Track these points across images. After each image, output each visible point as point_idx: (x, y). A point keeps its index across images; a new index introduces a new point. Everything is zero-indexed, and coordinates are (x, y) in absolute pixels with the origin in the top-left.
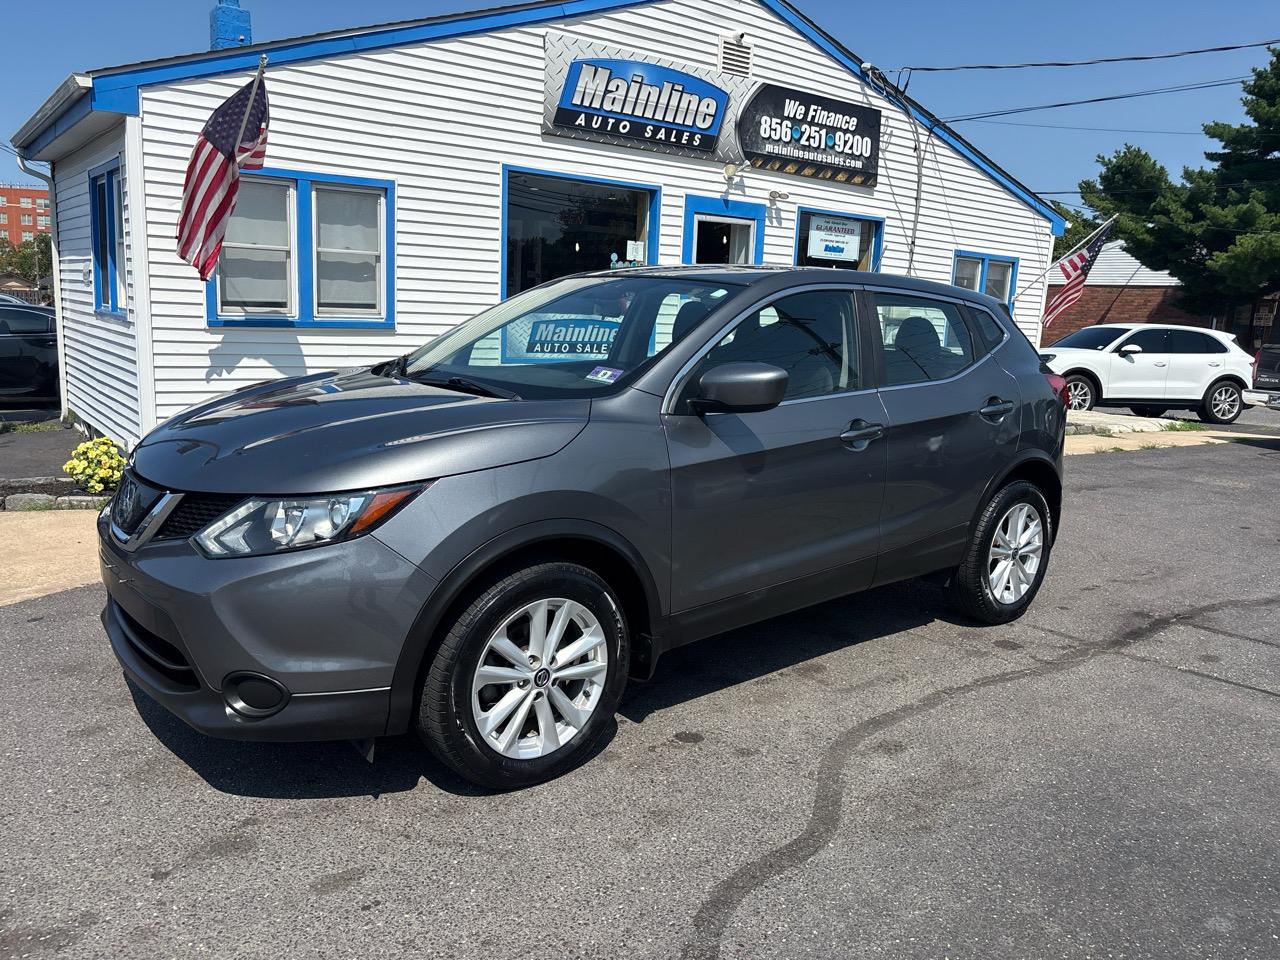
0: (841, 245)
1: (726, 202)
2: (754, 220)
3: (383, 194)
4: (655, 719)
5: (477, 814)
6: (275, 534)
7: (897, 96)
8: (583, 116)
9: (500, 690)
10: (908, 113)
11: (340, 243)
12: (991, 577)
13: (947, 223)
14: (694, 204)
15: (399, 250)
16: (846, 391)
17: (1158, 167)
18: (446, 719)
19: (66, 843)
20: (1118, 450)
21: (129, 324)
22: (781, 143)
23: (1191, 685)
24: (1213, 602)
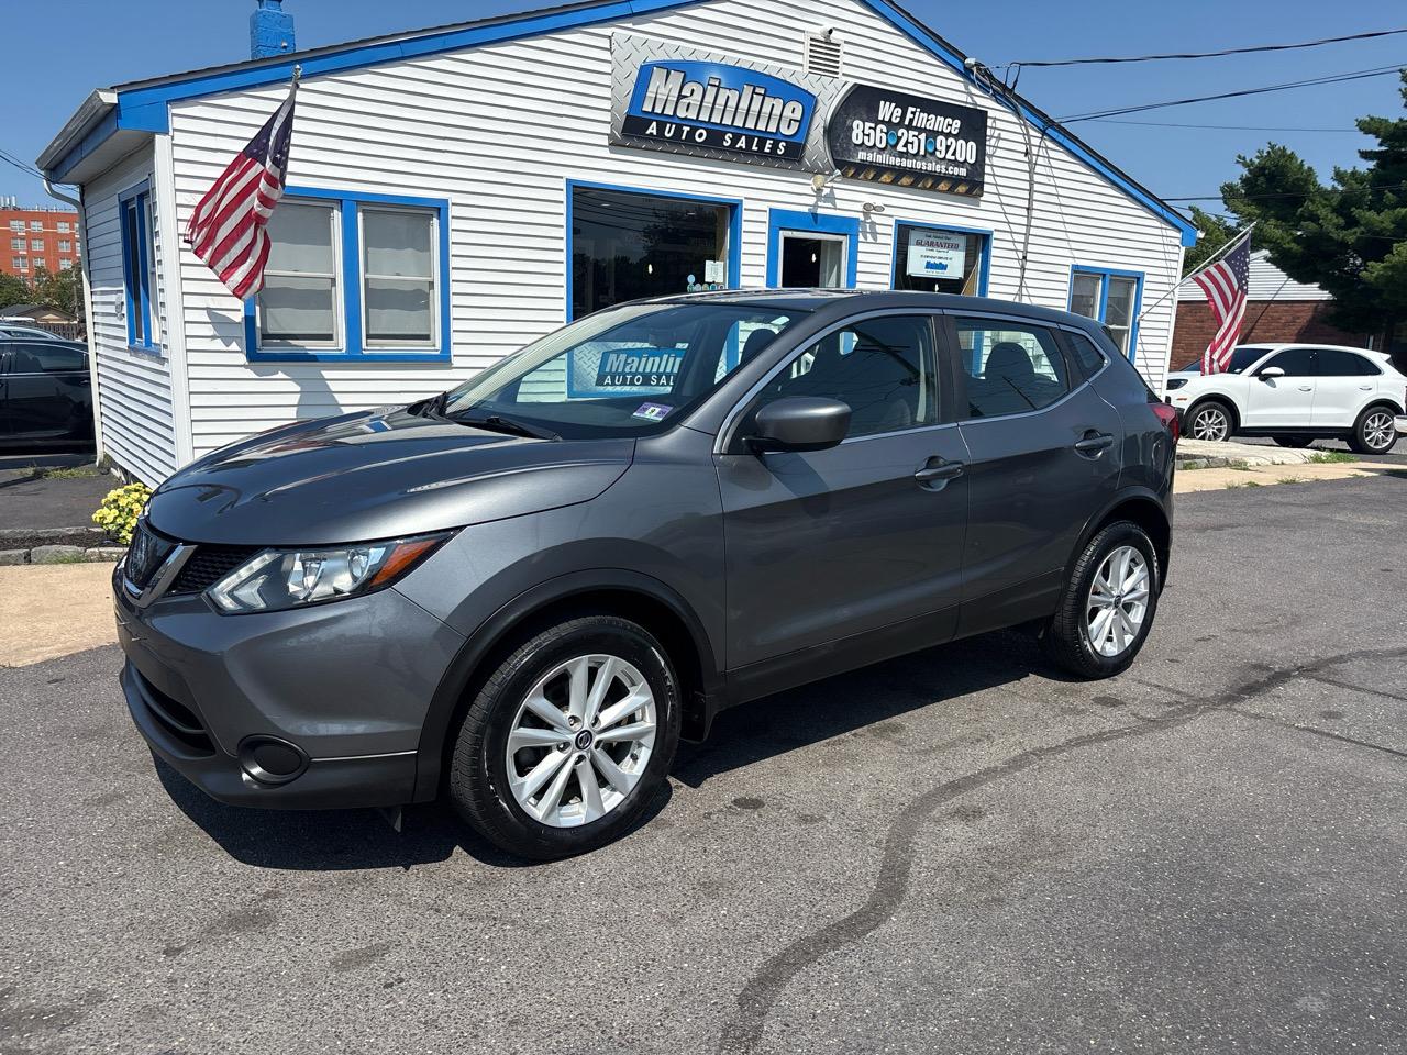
0: (944, 262)
1: (815, 216)
2: (846, 235)
3: (435, 214)
4: (712, 784)
5: (514, 886)
6: (293, 588)
7: (1005, 95)
8: (654, 124)
9: (540, 753)
10: (1018, 114)
11: (391, 269)
12: (1090, 627)
13: (1062, 235)
14: (779, 219)
15: (454, 275)
16: (925, 424)
17: (1306, 167)
18: (478, 784)
19: (75, 917)
20: (1253, 485)
21: (164, 360)
22: (876, 150)
23: (1308, 744)
24: (1341, 652)
